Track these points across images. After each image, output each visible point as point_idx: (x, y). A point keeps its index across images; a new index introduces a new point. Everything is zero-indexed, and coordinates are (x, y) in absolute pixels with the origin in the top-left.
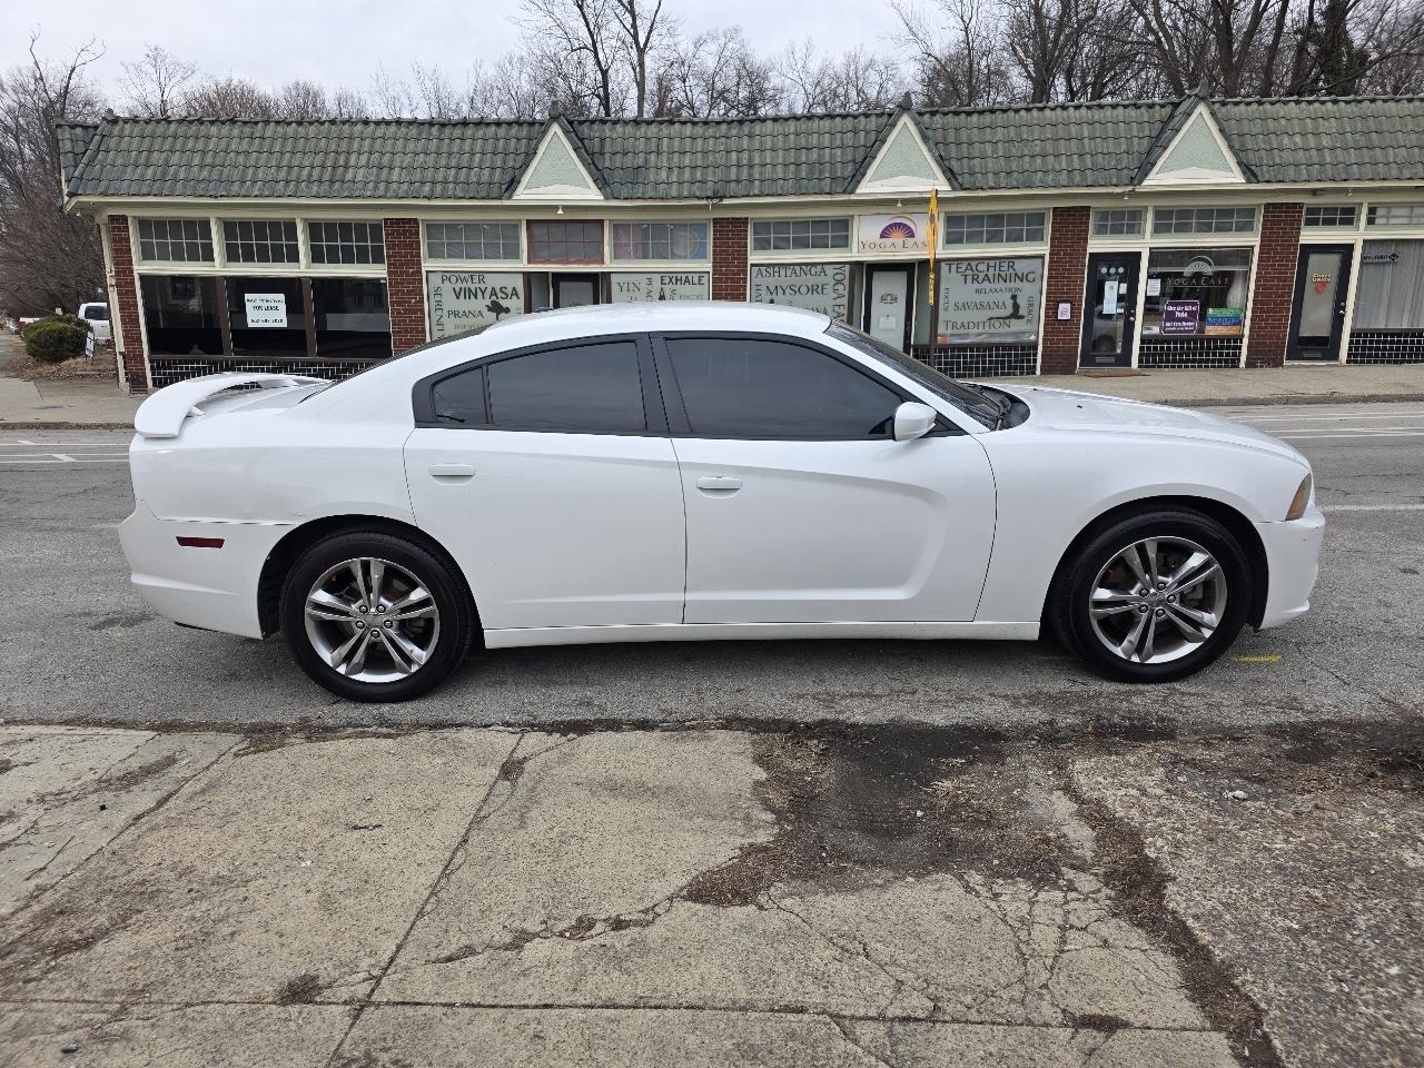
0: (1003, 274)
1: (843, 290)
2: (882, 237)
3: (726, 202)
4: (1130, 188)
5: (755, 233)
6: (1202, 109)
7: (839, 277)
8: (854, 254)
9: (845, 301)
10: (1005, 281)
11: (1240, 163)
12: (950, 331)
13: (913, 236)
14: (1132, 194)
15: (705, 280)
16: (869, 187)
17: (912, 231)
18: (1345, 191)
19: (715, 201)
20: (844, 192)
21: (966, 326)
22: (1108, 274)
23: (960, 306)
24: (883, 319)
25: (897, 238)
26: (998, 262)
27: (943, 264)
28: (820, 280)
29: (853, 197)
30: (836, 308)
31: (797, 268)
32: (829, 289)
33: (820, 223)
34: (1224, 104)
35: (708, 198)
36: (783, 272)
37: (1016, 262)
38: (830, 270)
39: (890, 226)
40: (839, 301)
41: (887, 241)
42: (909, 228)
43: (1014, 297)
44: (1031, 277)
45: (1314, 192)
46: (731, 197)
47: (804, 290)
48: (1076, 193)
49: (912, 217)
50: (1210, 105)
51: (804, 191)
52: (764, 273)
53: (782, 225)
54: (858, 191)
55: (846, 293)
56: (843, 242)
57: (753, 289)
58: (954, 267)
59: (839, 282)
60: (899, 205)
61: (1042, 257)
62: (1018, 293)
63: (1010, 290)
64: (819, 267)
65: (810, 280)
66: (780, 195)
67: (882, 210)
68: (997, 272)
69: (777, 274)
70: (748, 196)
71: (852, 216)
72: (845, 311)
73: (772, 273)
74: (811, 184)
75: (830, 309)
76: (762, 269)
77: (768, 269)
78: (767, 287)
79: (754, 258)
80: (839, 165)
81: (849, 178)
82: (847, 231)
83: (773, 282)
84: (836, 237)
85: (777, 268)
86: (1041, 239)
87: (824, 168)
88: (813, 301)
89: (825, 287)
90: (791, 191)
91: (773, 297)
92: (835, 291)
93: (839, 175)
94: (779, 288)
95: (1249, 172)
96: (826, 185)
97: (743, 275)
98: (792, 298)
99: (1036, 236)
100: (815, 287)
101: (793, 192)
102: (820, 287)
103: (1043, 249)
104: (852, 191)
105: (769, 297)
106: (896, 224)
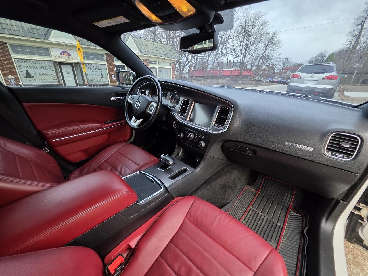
1: (53, 68)
2: (61, 55)
5: (11, 47)
6: (130, 37)
8: (53, 59)
9: (54, 72)
10: (98, 70)
11: (139, 50)
13: (71, 56)
16: (53, 39)
17: (70, 54)
18: (155, 58)
20: (44, 39)
21: (92, 80)
22: (120, 69)
23: (89, 75)
24: (67, 78)
25: (66, 56)
26: (95, 65)
27: (81, 64)
28: (43, 65)
29: (48, 41)
30: (52, 74)
31: (33, 61)
32: (48, 68)
33: (38, 48)
34: (135, 38)
36: (28, 62)
37: (100, 65)
38: (46, 62)
40: (52, 72)
41: (63, 56)
42: (69, 53)
43: (101, 73)
44: (104, 69)
45: (150, 57)
47: (38, 68)
49: (69, 50)
51: (28, 36)
52: (21, 62)
53: (22, 46)
54: (49, 40)
55: (54, 69)
56: (49, 55)
57: (17, 66)
58: (84, 65)
59: (50, 66)
60: (64, 46)
64: (42, 61)
65: (40, 65)
66: (18, 36)
67: (59, 47)
68: (96, 67)
69: (26, 62)
70: (3, 34)
71: (49, 47)
72: (56, 75)
73: (24, 62)
74: (30, 34)
75: (50, 74)
76: (19, 60)
77: (21, 60)
78: (23, 66)
79: (13, 56)
80: (39, 30)
81: (45, 35)
82: (49, 52)
83: (26, 65)
84: (45, 53)
85: (25, 60)
86: (104, 60)
87: (34, 30)
88: (43, 71)
89: (46, 67)
90: (22, 35)
91: (27, 69)
92: (50, 69)
93: (40, 33)
94: (29, 67)
95: (140, 52)
96: (36, 36)
97: (11, 61)
98: (35, 70)
99: (103, 59)
100: (42, 67)
101: (24, 36)
102: (44, 67)
103: (105, 63)
104: (47, 39)
105: (26, 69)
106: (64, 52)
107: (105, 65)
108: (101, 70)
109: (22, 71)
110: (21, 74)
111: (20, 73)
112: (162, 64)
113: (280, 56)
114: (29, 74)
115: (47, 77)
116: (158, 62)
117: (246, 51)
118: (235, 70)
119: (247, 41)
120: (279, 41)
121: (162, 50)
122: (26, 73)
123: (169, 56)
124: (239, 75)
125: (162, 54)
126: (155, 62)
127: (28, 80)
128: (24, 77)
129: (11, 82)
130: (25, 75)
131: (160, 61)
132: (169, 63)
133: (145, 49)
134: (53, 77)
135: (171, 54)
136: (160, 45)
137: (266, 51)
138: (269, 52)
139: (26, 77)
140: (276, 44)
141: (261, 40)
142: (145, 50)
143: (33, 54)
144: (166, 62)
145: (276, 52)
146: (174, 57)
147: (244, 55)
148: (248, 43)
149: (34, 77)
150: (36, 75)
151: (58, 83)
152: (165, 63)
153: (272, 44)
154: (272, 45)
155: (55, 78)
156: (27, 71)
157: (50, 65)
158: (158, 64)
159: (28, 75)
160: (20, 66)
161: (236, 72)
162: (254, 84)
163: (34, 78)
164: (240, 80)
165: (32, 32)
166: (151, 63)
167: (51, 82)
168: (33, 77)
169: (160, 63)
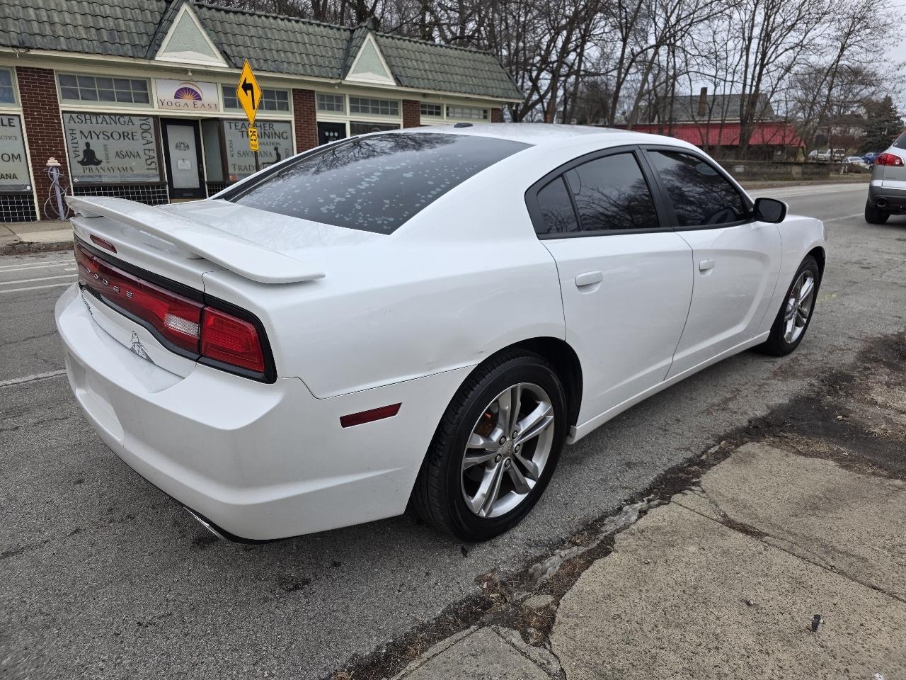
0: (267, 132)
1: (151, 137)
2: (176, 97)
3: (32, 52)
4: (339, 81)
5: (61, 84)
6: (369, 36)
7: (145, 127)
8: (155, 110)
9: (153, 146)
10: (269, 137)
11: (392, 73)
12: (237, 172)
13: (200, 99)
14: (340, 85)
15: (16, 122)
16: (164, 56)
17: (199, 95)
18: (438, 96)
19: (22, 51)
20: (145, 58)
21: (248, 168)
22: (329, 136)
23: (242, 153)
24: (180, 162)
25: (188, 100)
26: (262, 123)
27: (225, 122)
28: (129, 128)
29: (153, 63)
30: (147, 152)
31: (106, 117)
32: (138, 136)
33: (123, 82)
34: (382, 36)
35: (13, 47)
36: (94, 120)
37: (275, 124)
38: (136, 121)
39: (181, 89)
40: (148, 147)
41: (182, 101)
42: (196, 92)
43: (276, 149)
44: (285, 135)
45: (425, 95)
46: (39, 49)
47: (116, 136)
48: (308, 80)
49: (197, 84)
50: (375, 36)
51: (110, 52)
52: (76, 120)
53: (88, 79)
54: (157, 58)
55: (153, 139)
56: (146, 99)
57: (68, 134)
58: (233, 125)
59: (146, 131)
60: (190, 74)
61: (289, 122)
62: (278, 146)
63: (273, 144)
64: (127, 119)
65: (121, 129)
66: (87, 53)
67: (174, 76)
68: (263, 131)
69: (88, 121)
70: (56, 50)
71: (150, 78)
72: (155, 155)
73: (84, 119)
74: (114, 47)
75: (141, 153)
76: (74, 116)
77: (79, 116)
78: (81, 132)
79: (64, 105)
80: (135, 35)
81: (147, 47)
82: (146, 90)
83: (86, 128)
84: (138, 94)
85: (87, 116)
86: (288, 110)
87: (122, 35)
88: (125, 145)
89: (134, 134)
90: (97, 50)
91: (89, 140)
92: (143, 138)
93: (137, 43)
94: (93, 133)
95: (397, 79)
96: (128, 50)
97: (57, 119)
98: (106, 142)
99: (284, 107)
100: (126, 134)
101: (100, 52)
102: (130, 134)
103: (290, 116)
104: (152, 58)
105: (85, 141)
106: (185, 88)
107: (288, 124)
108: (277, 140)
109: (76, 145)
110: (72, 155)
111: (71, 150)
112: (460, 115)
113: (899, 73)
114: (92, 153)
115: (133, 163)
116: (447, 109)
117: (764, 54)
118: (722, 126)
119: (767, 17)
120: (896, 19)
121: (460, 71)
122: (85, 151)
123: (482, 90)
124: (736, 143)
125: (462, 84)
126: (438, 108)
127: (87, 171)
128: (79, 162)
129: (52, 176)
130: (81, 157)
131: (455, 107)
132: (482, 112)
133: (411, 71)
134: (149, 162)
135: (490, 83)
136: (457, 55)
137: (846, 53)
138: (857, 56)
139: (82, 163)
140: (882, 29)
141: (824, 14)
142: (410, 73)
143: (109, 98)
144: (471, 108)
145: (884, 57)
146: (500, 92)
147: (758, 68)
148: (771, 23)
149: (102, 163)
150: (107, 157)
151: (158, 180)
152: (468, 111)
153: (867, 27)
154: (868, 31)
155: (153, 166)
156: (88, 144)
157: (144, 127)
158: (447, 115)
159: (89, 158)
160: (74, 132)
161: (725, 131)
162: (800, 176)
163: (102, 165)
164: (739, 164)
165: (118, 41)
166: (424, 113)
167: (143, 176)
168: (99, 163)
169: (454, 113)
